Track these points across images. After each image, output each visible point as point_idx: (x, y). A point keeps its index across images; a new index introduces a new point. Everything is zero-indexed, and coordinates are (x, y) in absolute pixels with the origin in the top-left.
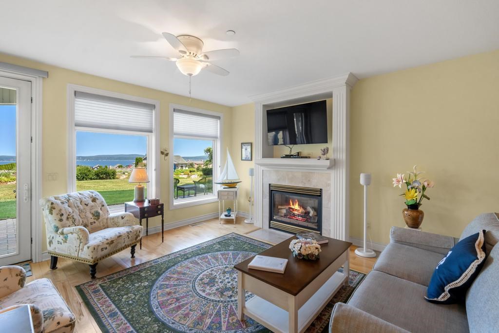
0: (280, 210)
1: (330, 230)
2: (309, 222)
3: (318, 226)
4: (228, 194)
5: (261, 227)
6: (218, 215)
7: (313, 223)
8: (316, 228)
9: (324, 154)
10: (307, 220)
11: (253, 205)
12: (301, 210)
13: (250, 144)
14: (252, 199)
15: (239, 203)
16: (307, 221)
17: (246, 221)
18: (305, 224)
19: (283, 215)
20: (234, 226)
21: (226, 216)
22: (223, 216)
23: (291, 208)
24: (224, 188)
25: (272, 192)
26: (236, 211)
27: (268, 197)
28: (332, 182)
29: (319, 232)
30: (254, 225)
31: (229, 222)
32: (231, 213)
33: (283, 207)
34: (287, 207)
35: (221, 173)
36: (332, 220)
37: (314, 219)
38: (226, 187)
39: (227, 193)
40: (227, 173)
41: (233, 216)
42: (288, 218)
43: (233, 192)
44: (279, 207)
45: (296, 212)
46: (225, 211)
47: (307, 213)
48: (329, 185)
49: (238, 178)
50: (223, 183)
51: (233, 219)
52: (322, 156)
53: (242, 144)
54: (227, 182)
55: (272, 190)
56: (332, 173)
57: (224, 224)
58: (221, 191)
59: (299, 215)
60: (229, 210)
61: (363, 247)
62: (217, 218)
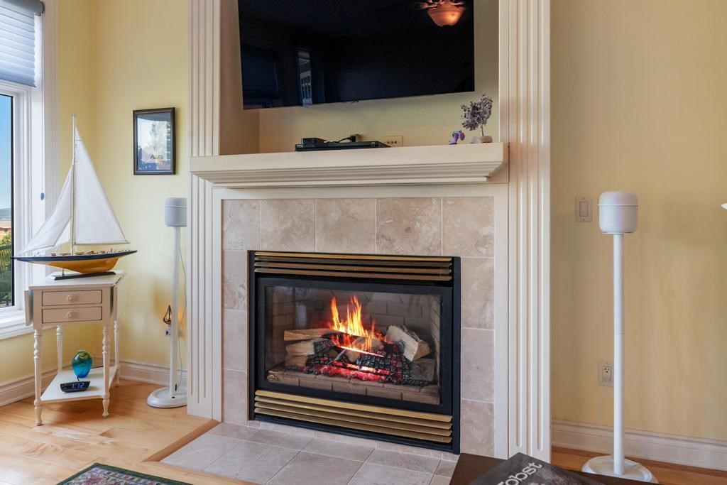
0: (288, 348)
1: (491, 407)
2: (406, 384)
3: (440, 395)
4: (74, 299)
5: (218, 418)
6: (32, 387)
7: (421, 384)
8: (434, 401)
9: (472, 126)
10: (395, 376)
11: (180, 334)
12: (371, 340)
13: (169, 115)
14: (180, 315)
15: (124, 331)
16: (394, 379)
17: (153, 400)
18: (393, 391)
19: (301, 363)
20: (103, 426)
21: (67, 388)
22: (54, 393)
23: (335, 334)
24: (58, 278)
25: (262, 280)
26: (112, 362)
27: (244, 302)
28: (498, 230)
29: (448, 419)
30: (189, 410)
31: (79, 412)
32: (92, 371)
33: (300, 336)
34: (318, 334)
35: (47, 216)
36: (499, 368)
37: (423, 369)
38: (68, 273)
39: (68, 296)
40: (73, 217)
41: (99, 387)
42: (326, 374)
43: (100, 289)
44: (289, 336)
45: (352, 349)
46: (65, 368)
47: (394, 350)
48: (486, 241)
49: (117, 237)
50: (52, 260)
51: (98, 401)
52: (466, 131)
53: (137, 114)
54: (73, 251)
55: (258, 275)
56: (499, 196)
57: (58, 423)
58: (44, 291)
59: (363, 360)
60: (85, 362)
61: (610, 454)
62: (27, 401)
